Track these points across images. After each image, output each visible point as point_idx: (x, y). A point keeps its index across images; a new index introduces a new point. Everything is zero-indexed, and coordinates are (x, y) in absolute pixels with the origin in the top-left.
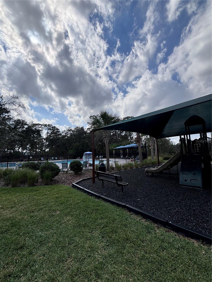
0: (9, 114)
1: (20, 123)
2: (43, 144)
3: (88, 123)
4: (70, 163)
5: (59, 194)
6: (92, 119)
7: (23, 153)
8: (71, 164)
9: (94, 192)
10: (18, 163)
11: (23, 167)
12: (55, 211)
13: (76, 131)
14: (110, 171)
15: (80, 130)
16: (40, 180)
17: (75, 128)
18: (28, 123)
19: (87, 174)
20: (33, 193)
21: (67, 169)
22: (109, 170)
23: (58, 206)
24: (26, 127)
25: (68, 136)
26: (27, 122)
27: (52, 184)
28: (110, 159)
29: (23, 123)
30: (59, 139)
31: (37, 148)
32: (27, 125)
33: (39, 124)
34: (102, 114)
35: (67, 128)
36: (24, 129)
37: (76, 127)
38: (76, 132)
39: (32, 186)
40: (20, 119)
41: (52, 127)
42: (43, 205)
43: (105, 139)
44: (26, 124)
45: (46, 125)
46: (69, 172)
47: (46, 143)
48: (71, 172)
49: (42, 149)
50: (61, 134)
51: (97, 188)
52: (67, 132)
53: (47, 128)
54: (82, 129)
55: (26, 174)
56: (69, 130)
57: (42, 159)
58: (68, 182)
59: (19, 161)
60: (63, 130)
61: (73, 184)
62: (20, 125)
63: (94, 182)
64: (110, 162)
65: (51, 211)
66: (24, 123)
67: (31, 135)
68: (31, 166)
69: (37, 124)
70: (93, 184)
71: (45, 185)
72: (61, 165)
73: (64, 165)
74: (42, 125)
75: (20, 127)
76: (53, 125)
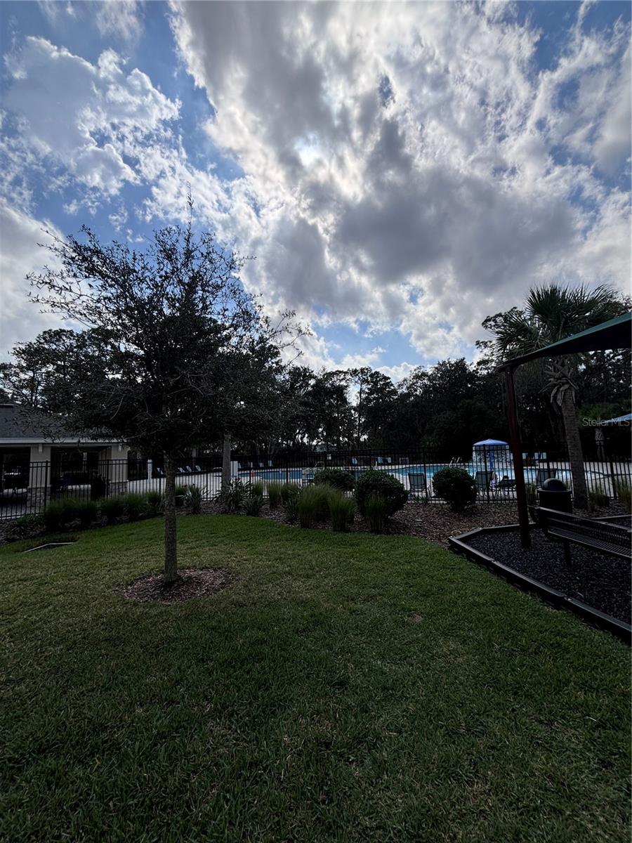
0: (278, 359)
1: (299, 374)
2: (352, 422)
3: (478, 343)
4: (432, 475)
5: (412, 564)
6: (491, 328)
7: (311, 446)
8: (437, 478)
9: (534, 578)
10: (307, 471)
11: (317, 481)
12: (410, 612)
13: (439, 375)
14: (593, 510)
15: (453, 371)
16: (358, 518)
17: (436, 366)
18: (315, 373)
19: (494, 512)
20: (345, 550)
21: (426, 492)
22: (586, 508)
23: (416, 598)
24: (312, 384)
25: (416, 395)
26: (312, 372)
27: (388, 533)
28: (587, 466)
29: (305, 375)
30: (390, 405)
31: (340, 434)
32: (314, 377)
33: (340, 372)
34: (539, 298)
35: (411, 371)
36: (310, 389)
37: (439, 364)
38: (441, 378)
39: (341, 531)
40: (299, 366)
41: (372, 376)
42: (374, 588)
43: (558, 389)
44: (312, 377)
45: (356, 371)
46: (433, 502)
47: (360, 420)
48: (437, 502)
49: (352, 434)
50: (394, 392)
51: (542, 568)
52: (413, 384)
53: (359, 379)
54: (461, 365)
55: (324, 498)
56: (417, 377)
57: (355, 461)
58: (436, 532)
59: (307, 467)
60: (401, 378)
61: (451, 541)
62: (300, 380)
63: (526, 543)
64: (588, 476)
65: (399, 611)
66: (308, 374)
67: (324, 402)
68: (334, 479)
69: (334, 371)
70: (525, 551)
71: (372, 532)
72: (408, 481)
73: (418, 481)
74: (346, 373)
75: (301, 387)
76: (372, 368)
